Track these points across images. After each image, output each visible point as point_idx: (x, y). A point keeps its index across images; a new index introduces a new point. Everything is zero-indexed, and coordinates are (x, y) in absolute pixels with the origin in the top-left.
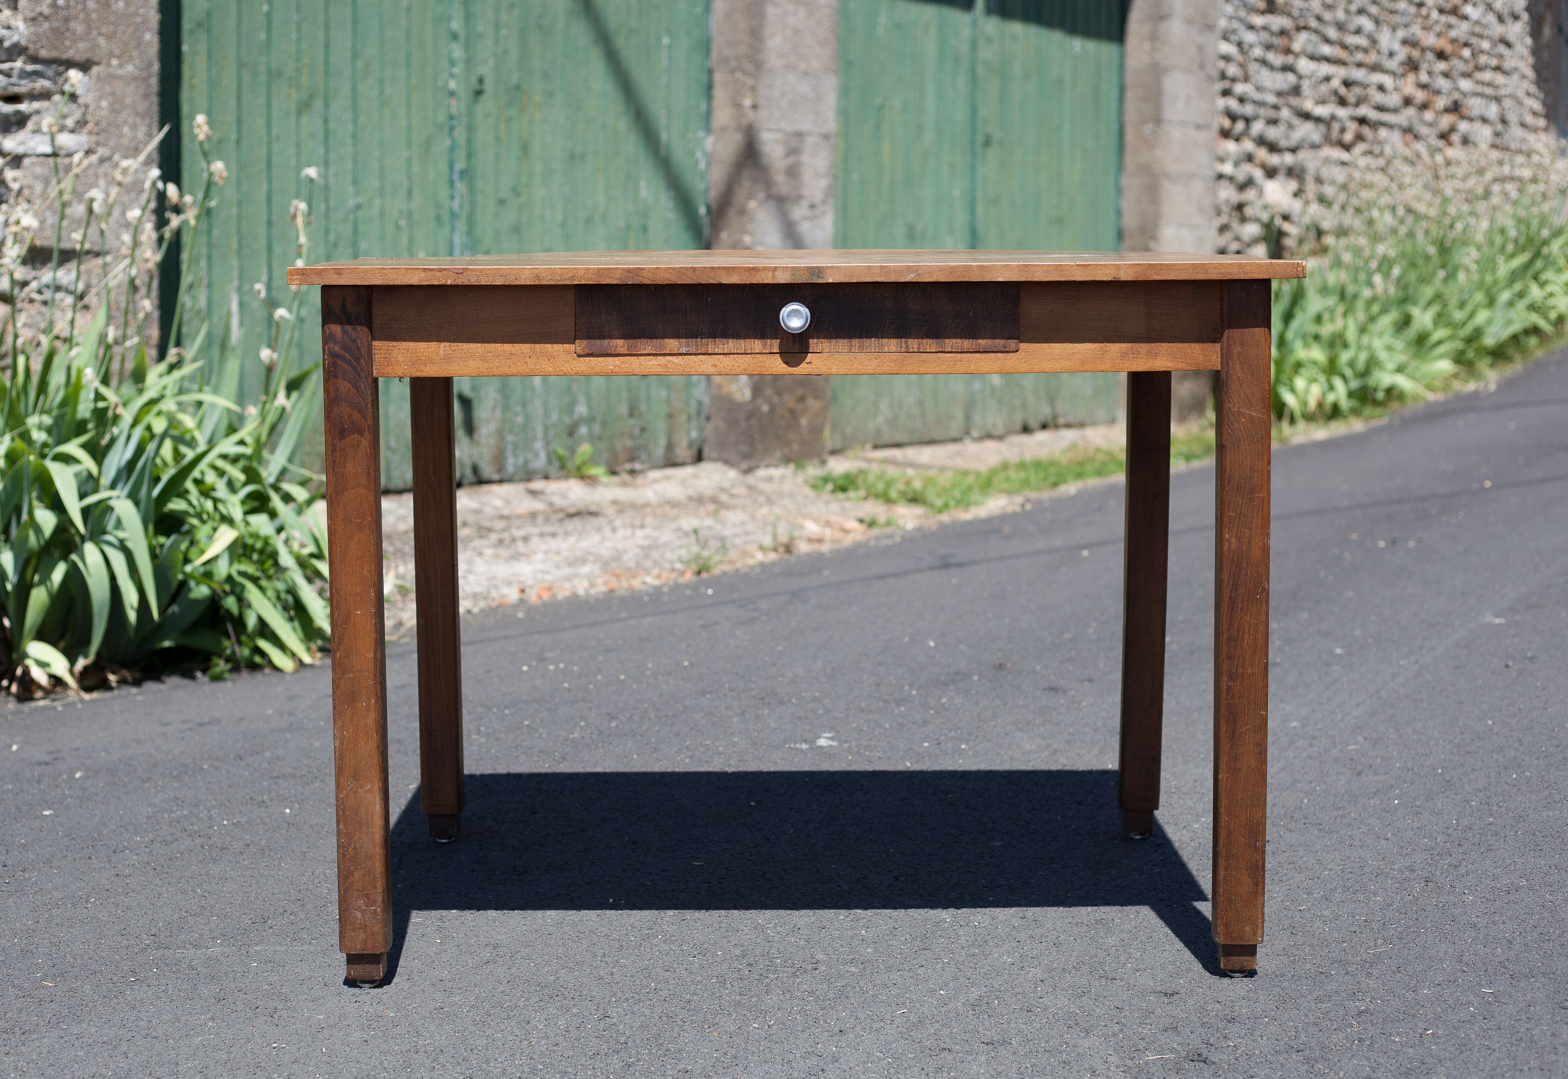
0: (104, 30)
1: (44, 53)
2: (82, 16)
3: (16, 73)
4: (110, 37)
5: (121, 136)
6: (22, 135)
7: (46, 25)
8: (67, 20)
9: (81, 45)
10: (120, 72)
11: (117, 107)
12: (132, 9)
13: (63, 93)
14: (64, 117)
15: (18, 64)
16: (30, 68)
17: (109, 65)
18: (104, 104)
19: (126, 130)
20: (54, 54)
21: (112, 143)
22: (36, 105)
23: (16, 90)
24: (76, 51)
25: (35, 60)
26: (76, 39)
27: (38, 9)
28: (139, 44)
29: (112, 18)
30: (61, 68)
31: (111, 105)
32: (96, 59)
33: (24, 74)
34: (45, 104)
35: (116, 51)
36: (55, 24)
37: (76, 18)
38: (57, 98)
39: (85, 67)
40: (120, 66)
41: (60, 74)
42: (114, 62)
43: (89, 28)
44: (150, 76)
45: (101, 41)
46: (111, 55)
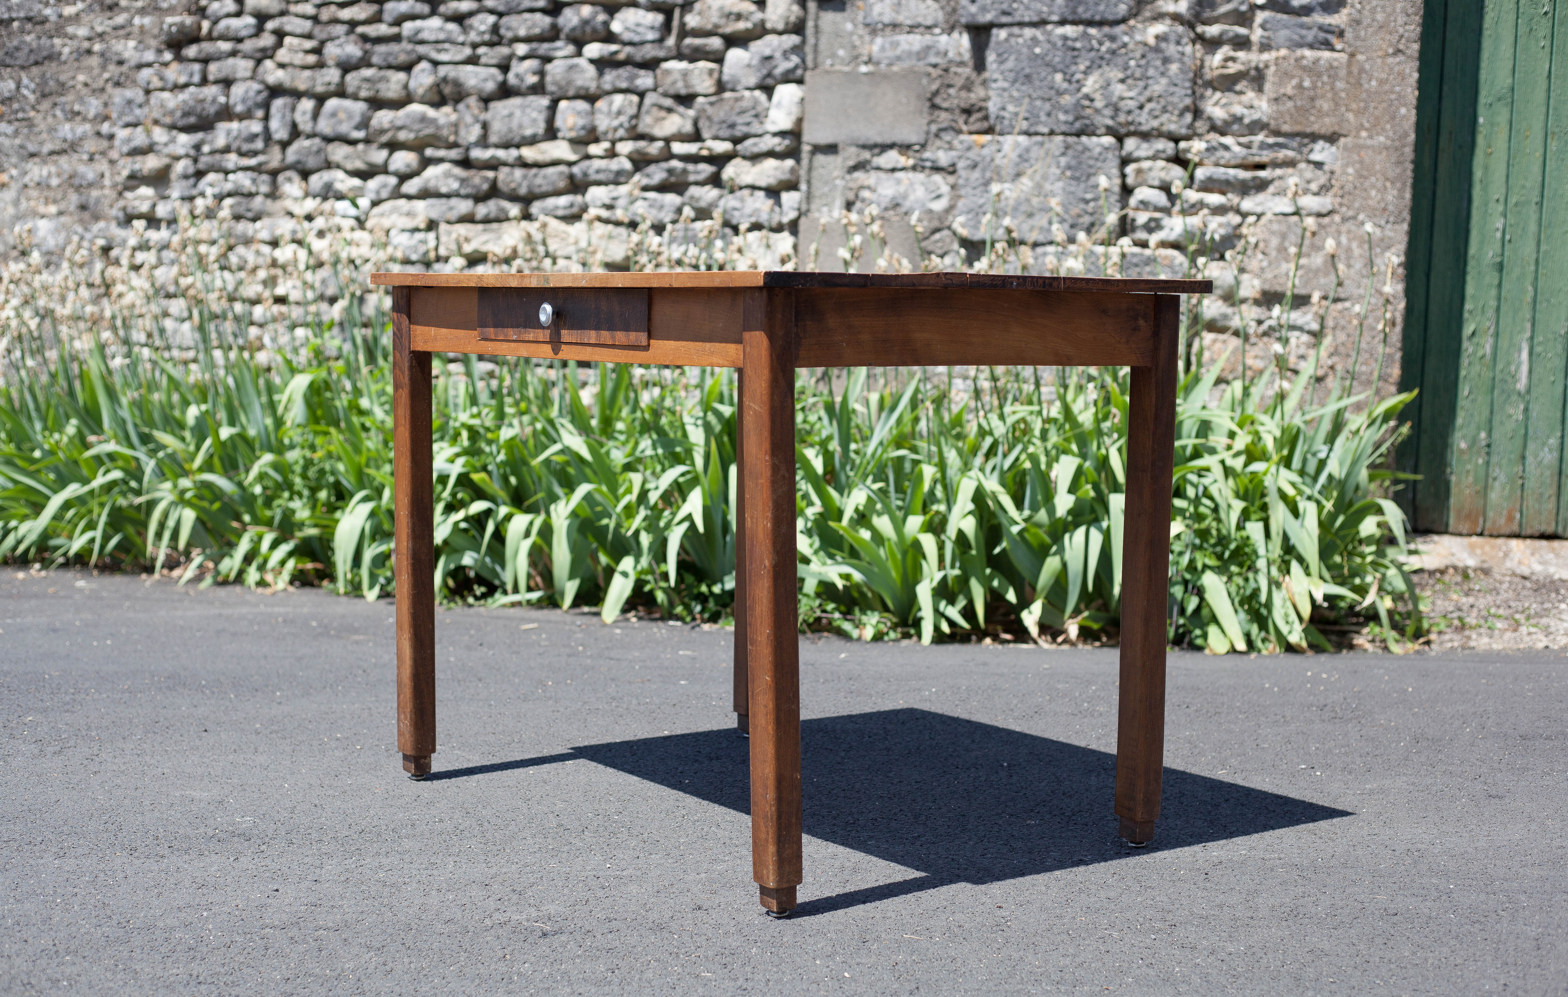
0: (1354, 106)
1: (1286, 128)
2: (1329, 95)
3: (1255, 145)
4: (1358, 113)
5: (1368, 197)
6: (1261, 197)
7: (1290, 104)
8: (1312, 99)
9: (1327, 120)
10: (1369, 142)
11: (1365, 173)
12: (1387, 87)
13: (1309, 162)
14: (1309, 182)
15: (1260, 137)
16: (1271, 140)
17: (1357, 136)
18: (1350, 170)
19: (1373, 193)
20: (1297, 128)
21: (1357, 205)
22: (1278, 172)
23: (1257, 159)
24: (1325, 125)
25: (1277, 133)
26: (1321, 114)
27: (1282, 91)
28: (1393, 118)
29: (1364, 95)
30: (1306, 141)
31: (1357, 171)
32: (1344, 132)
33: (1263, 146)
34: (1290, 171)
35: (1367, 125)
36: (1299, 103)
37: (1323, 96)
38: (1302, 165)
39: (1332, 139)
40: (1371, 137)
41: (1305, 145)
42: (1364, 134)
43: (1337, 104)
44: (1404, 146)
45: (1350, 116)
46: (1362, 127)
